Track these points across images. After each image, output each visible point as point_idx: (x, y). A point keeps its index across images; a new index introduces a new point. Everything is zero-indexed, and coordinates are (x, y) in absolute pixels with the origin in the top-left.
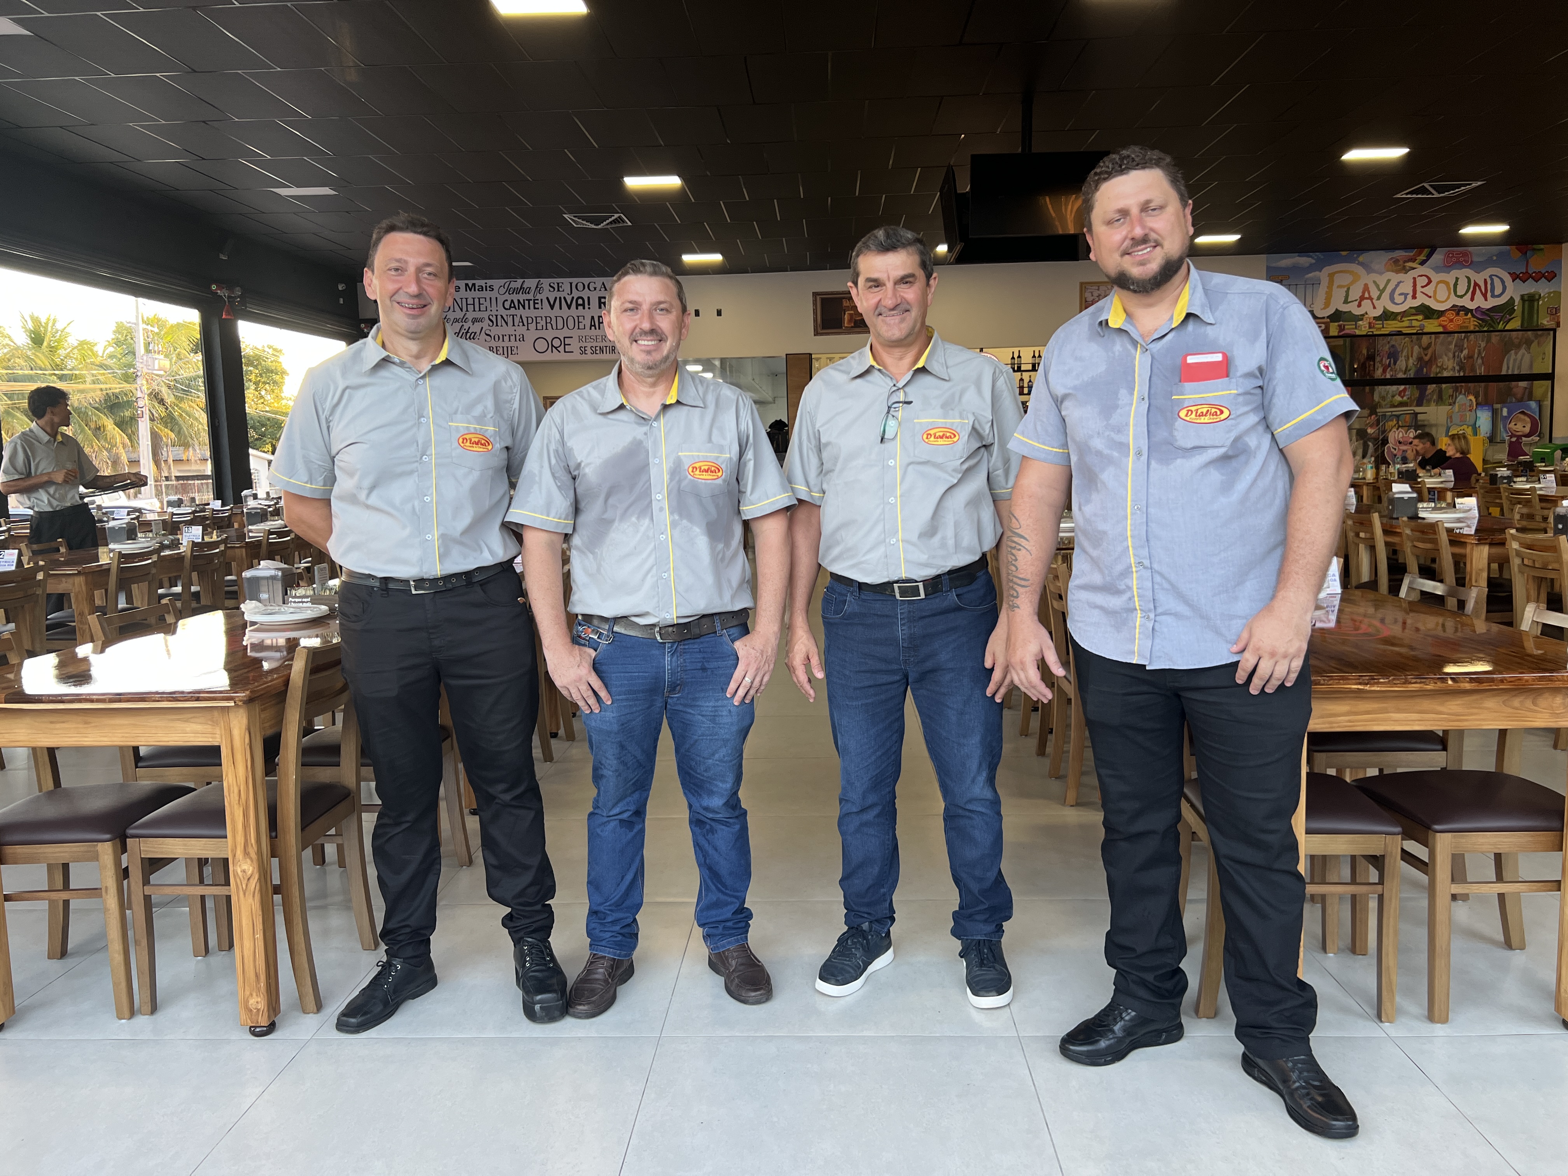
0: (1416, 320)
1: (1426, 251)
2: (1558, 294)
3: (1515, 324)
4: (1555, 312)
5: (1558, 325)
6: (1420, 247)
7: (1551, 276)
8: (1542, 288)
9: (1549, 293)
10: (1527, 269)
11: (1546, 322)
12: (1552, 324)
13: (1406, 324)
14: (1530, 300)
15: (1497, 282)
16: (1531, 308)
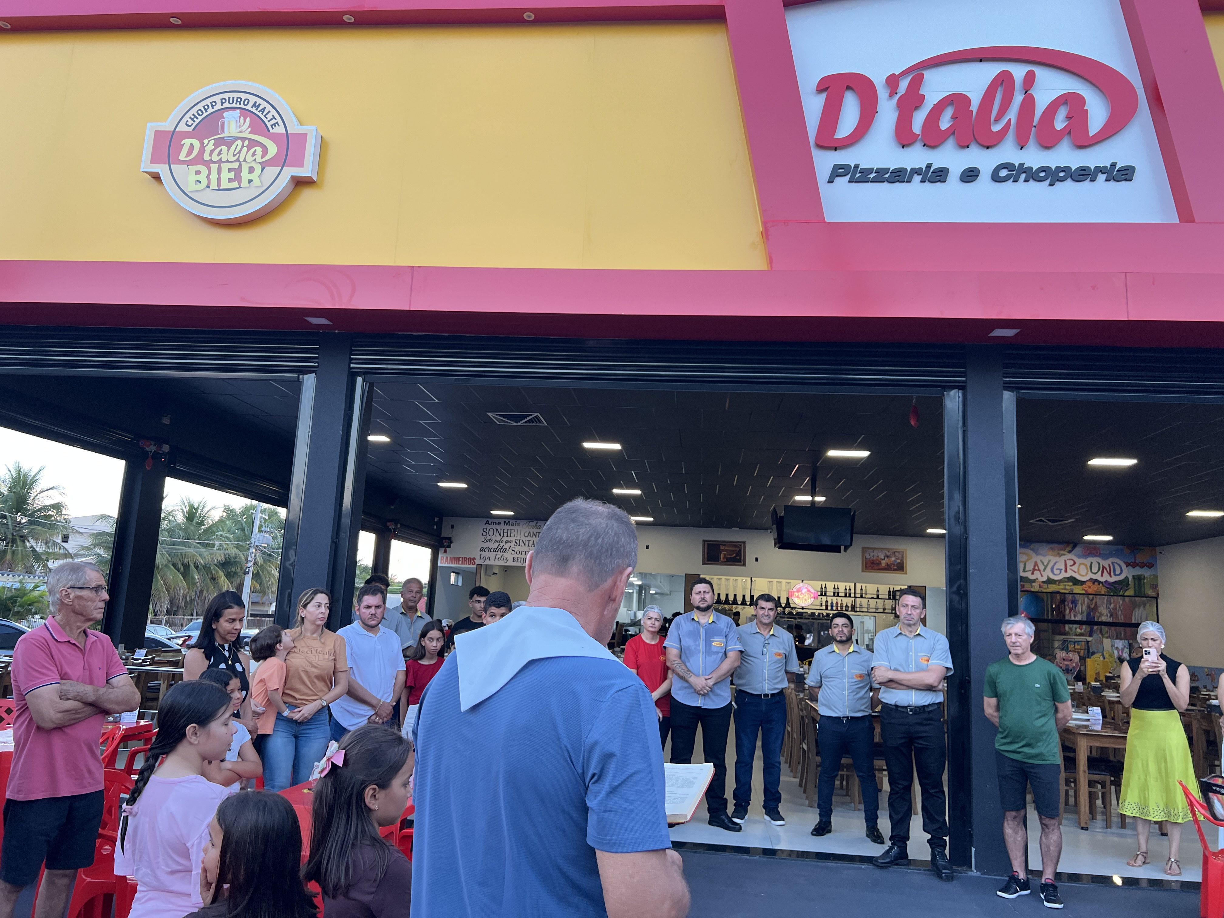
0: (1068, 585)
1: (1071, 545)
2: (1156, 577)
3: (1130, 592)
4: (1155, 587)
5: (1158, 595)
6: (1067, 543)
7: (1151, 566)
8: (1146, 572)
9: (1150, 575)
10: (1135, 560)
11: (1150, 592)
12: (1154, 594)
13: (1062, 587)
14: (1138, 579)
15: (1117, 567)
16: (1140, 584)
